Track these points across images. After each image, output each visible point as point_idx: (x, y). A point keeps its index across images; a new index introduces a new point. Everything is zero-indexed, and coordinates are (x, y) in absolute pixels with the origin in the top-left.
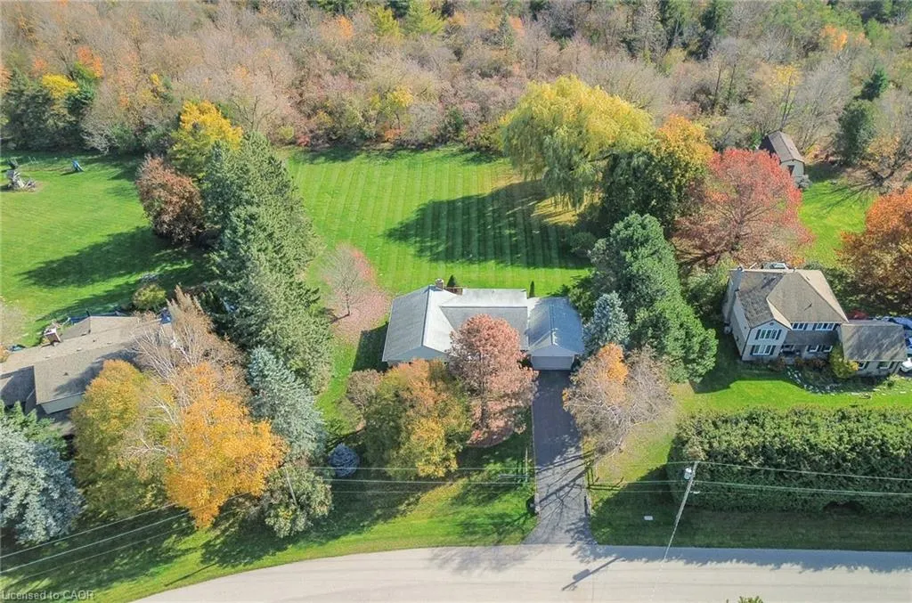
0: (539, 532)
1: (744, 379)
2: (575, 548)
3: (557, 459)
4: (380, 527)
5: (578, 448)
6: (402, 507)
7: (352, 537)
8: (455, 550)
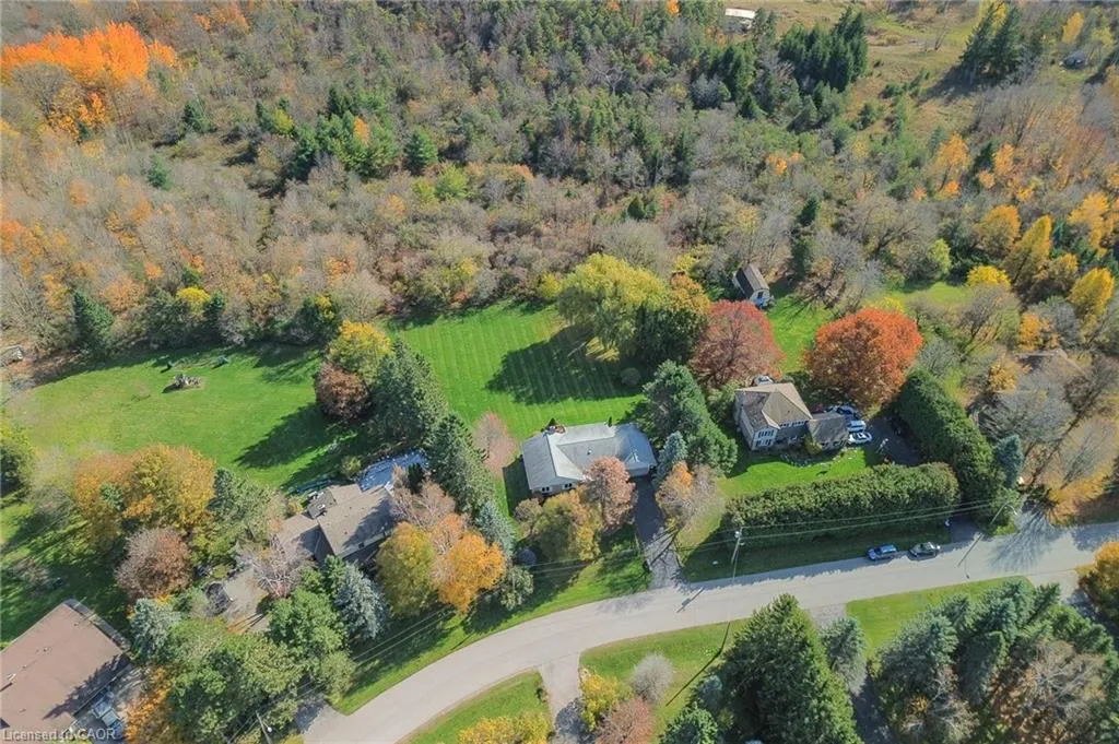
0: (656, 582)
1: (754, 464)
2: (678, 588)
3: (654, 536)
4: (560, 595)
5: (665, 527)
6: (570, 581)
7: (548, 604)
8: (611, 600)
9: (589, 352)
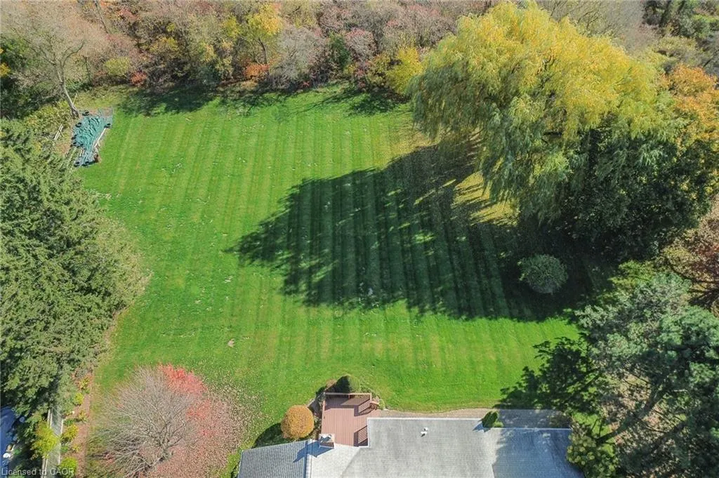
9: (459, 200)
